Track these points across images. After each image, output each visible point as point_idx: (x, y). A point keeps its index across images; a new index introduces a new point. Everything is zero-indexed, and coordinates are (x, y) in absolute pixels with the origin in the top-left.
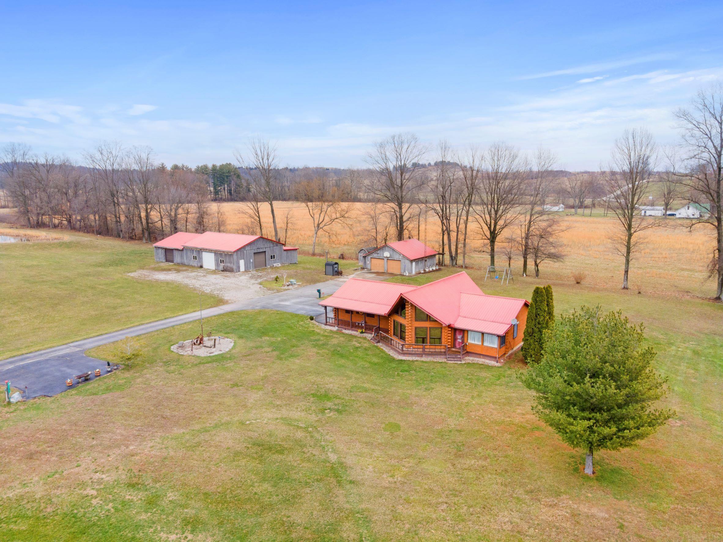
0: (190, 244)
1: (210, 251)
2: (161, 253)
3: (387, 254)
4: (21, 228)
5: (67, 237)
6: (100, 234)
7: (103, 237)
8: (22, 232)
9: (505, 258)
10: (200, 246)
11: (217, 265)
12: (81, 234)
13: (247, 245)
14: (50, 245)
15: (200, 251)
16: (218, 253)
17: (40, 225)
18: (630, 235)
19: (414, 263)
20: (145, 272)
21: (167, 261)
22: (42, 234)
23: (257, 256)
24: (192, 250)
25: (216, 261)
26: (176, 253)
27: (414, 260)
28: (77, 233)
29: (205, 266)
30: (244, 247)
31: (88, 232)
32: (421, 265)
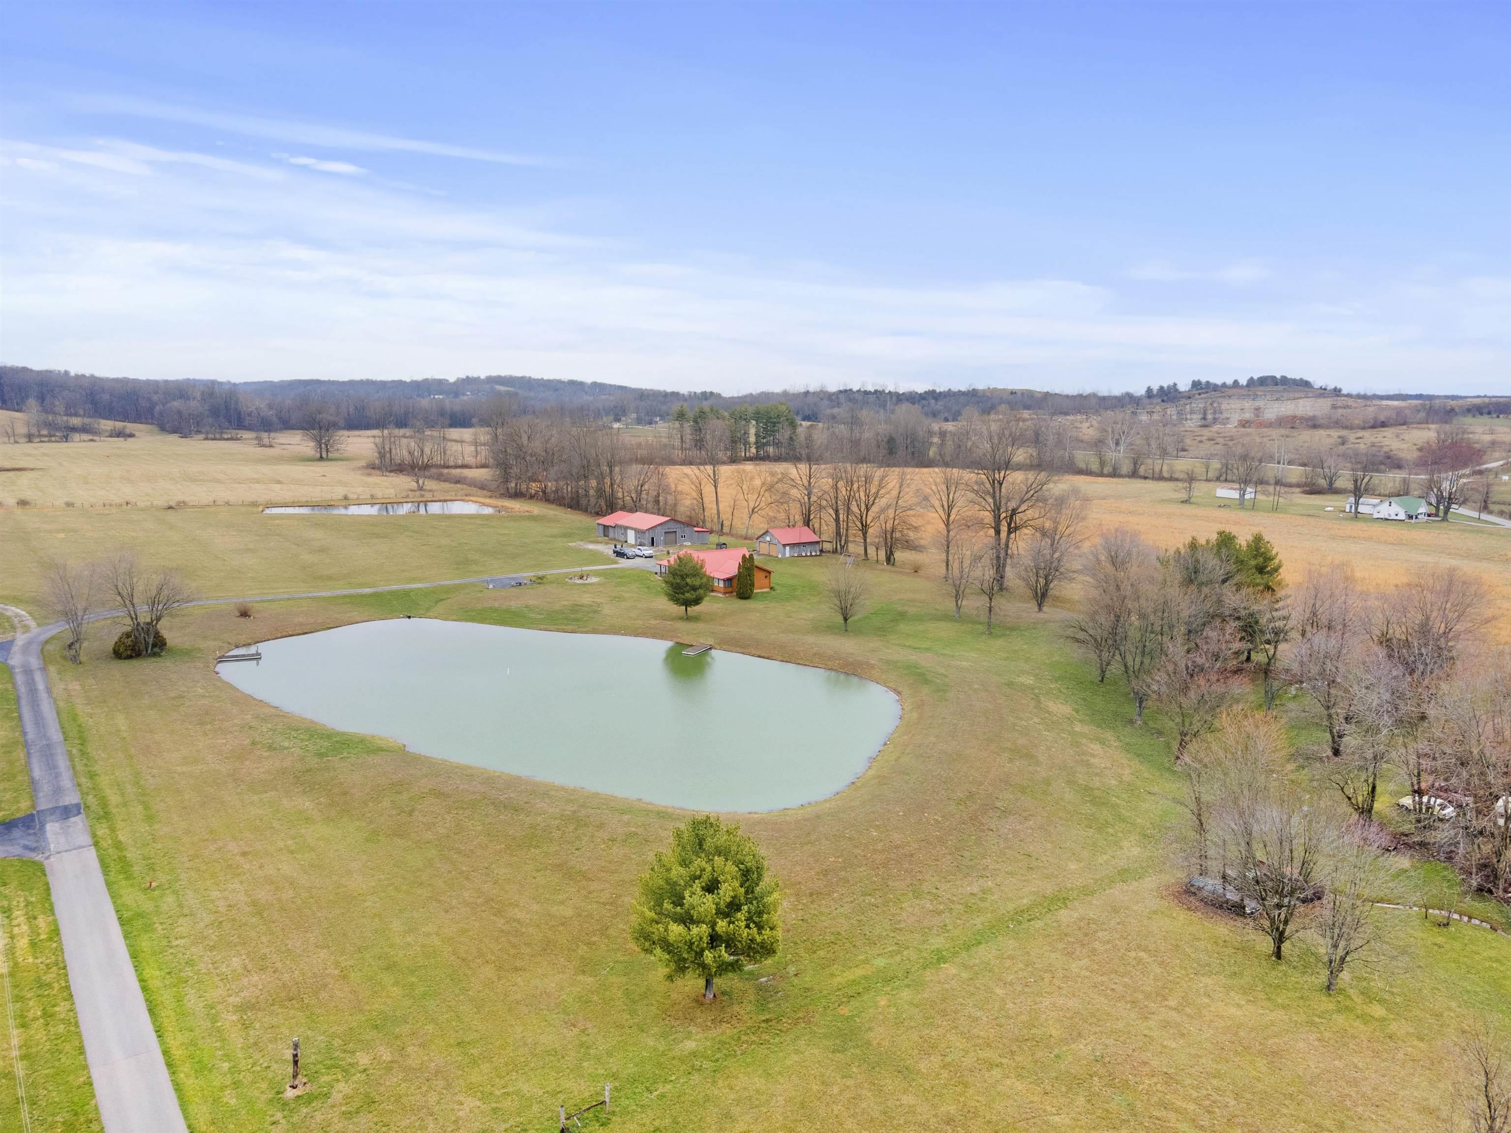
0: (620, 523)
1: (632, 529)
2: (601, 528)
3: (768, 539)
4: (500, 497)
5: (536, 509)
6: (571, 508)
7: (573, 511)
8: (500, 502)
9: (875, 549)
10: (626, 524)
11: (636, 540)
12: (554, 506)
13: (659, 525)
14: (521, 517)
15: (626, 528)
16: (638, 531)
17: (517, 495)
18: (948, 531)
19: (788, 548)
20: (581, 543)
21: (605, 536)
22: (516, 506)
23: (668, 535)
24: (621, 527)
25: (636, 537)
26: (611, 530)
27: (788, 545)
28: (550, 506)
29: (629, 542)
30: (655, 527)
31: (560, 505)
32: (797, 549)
